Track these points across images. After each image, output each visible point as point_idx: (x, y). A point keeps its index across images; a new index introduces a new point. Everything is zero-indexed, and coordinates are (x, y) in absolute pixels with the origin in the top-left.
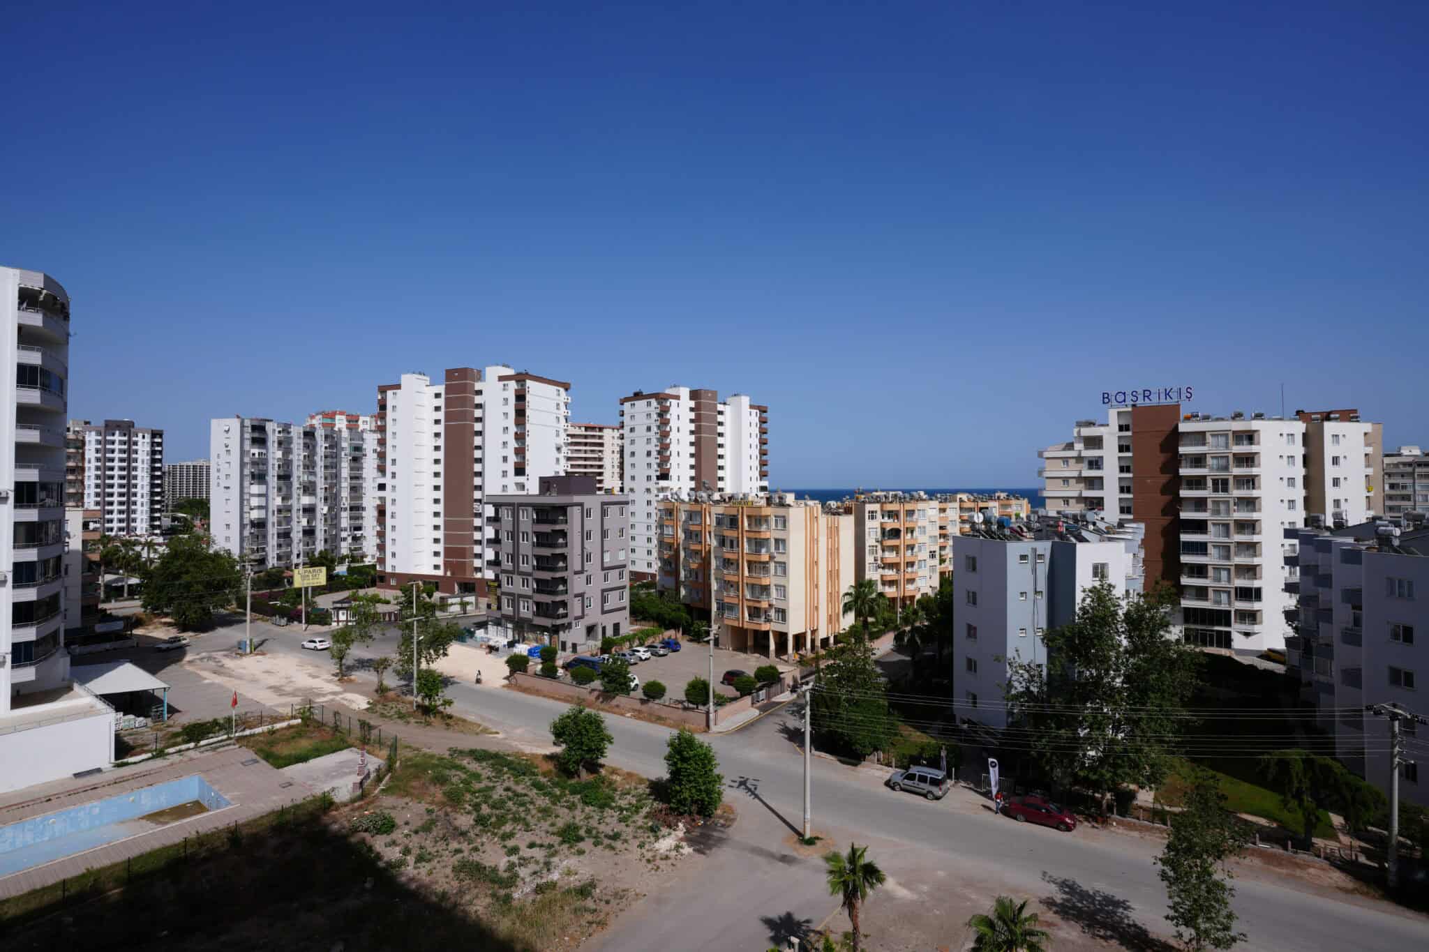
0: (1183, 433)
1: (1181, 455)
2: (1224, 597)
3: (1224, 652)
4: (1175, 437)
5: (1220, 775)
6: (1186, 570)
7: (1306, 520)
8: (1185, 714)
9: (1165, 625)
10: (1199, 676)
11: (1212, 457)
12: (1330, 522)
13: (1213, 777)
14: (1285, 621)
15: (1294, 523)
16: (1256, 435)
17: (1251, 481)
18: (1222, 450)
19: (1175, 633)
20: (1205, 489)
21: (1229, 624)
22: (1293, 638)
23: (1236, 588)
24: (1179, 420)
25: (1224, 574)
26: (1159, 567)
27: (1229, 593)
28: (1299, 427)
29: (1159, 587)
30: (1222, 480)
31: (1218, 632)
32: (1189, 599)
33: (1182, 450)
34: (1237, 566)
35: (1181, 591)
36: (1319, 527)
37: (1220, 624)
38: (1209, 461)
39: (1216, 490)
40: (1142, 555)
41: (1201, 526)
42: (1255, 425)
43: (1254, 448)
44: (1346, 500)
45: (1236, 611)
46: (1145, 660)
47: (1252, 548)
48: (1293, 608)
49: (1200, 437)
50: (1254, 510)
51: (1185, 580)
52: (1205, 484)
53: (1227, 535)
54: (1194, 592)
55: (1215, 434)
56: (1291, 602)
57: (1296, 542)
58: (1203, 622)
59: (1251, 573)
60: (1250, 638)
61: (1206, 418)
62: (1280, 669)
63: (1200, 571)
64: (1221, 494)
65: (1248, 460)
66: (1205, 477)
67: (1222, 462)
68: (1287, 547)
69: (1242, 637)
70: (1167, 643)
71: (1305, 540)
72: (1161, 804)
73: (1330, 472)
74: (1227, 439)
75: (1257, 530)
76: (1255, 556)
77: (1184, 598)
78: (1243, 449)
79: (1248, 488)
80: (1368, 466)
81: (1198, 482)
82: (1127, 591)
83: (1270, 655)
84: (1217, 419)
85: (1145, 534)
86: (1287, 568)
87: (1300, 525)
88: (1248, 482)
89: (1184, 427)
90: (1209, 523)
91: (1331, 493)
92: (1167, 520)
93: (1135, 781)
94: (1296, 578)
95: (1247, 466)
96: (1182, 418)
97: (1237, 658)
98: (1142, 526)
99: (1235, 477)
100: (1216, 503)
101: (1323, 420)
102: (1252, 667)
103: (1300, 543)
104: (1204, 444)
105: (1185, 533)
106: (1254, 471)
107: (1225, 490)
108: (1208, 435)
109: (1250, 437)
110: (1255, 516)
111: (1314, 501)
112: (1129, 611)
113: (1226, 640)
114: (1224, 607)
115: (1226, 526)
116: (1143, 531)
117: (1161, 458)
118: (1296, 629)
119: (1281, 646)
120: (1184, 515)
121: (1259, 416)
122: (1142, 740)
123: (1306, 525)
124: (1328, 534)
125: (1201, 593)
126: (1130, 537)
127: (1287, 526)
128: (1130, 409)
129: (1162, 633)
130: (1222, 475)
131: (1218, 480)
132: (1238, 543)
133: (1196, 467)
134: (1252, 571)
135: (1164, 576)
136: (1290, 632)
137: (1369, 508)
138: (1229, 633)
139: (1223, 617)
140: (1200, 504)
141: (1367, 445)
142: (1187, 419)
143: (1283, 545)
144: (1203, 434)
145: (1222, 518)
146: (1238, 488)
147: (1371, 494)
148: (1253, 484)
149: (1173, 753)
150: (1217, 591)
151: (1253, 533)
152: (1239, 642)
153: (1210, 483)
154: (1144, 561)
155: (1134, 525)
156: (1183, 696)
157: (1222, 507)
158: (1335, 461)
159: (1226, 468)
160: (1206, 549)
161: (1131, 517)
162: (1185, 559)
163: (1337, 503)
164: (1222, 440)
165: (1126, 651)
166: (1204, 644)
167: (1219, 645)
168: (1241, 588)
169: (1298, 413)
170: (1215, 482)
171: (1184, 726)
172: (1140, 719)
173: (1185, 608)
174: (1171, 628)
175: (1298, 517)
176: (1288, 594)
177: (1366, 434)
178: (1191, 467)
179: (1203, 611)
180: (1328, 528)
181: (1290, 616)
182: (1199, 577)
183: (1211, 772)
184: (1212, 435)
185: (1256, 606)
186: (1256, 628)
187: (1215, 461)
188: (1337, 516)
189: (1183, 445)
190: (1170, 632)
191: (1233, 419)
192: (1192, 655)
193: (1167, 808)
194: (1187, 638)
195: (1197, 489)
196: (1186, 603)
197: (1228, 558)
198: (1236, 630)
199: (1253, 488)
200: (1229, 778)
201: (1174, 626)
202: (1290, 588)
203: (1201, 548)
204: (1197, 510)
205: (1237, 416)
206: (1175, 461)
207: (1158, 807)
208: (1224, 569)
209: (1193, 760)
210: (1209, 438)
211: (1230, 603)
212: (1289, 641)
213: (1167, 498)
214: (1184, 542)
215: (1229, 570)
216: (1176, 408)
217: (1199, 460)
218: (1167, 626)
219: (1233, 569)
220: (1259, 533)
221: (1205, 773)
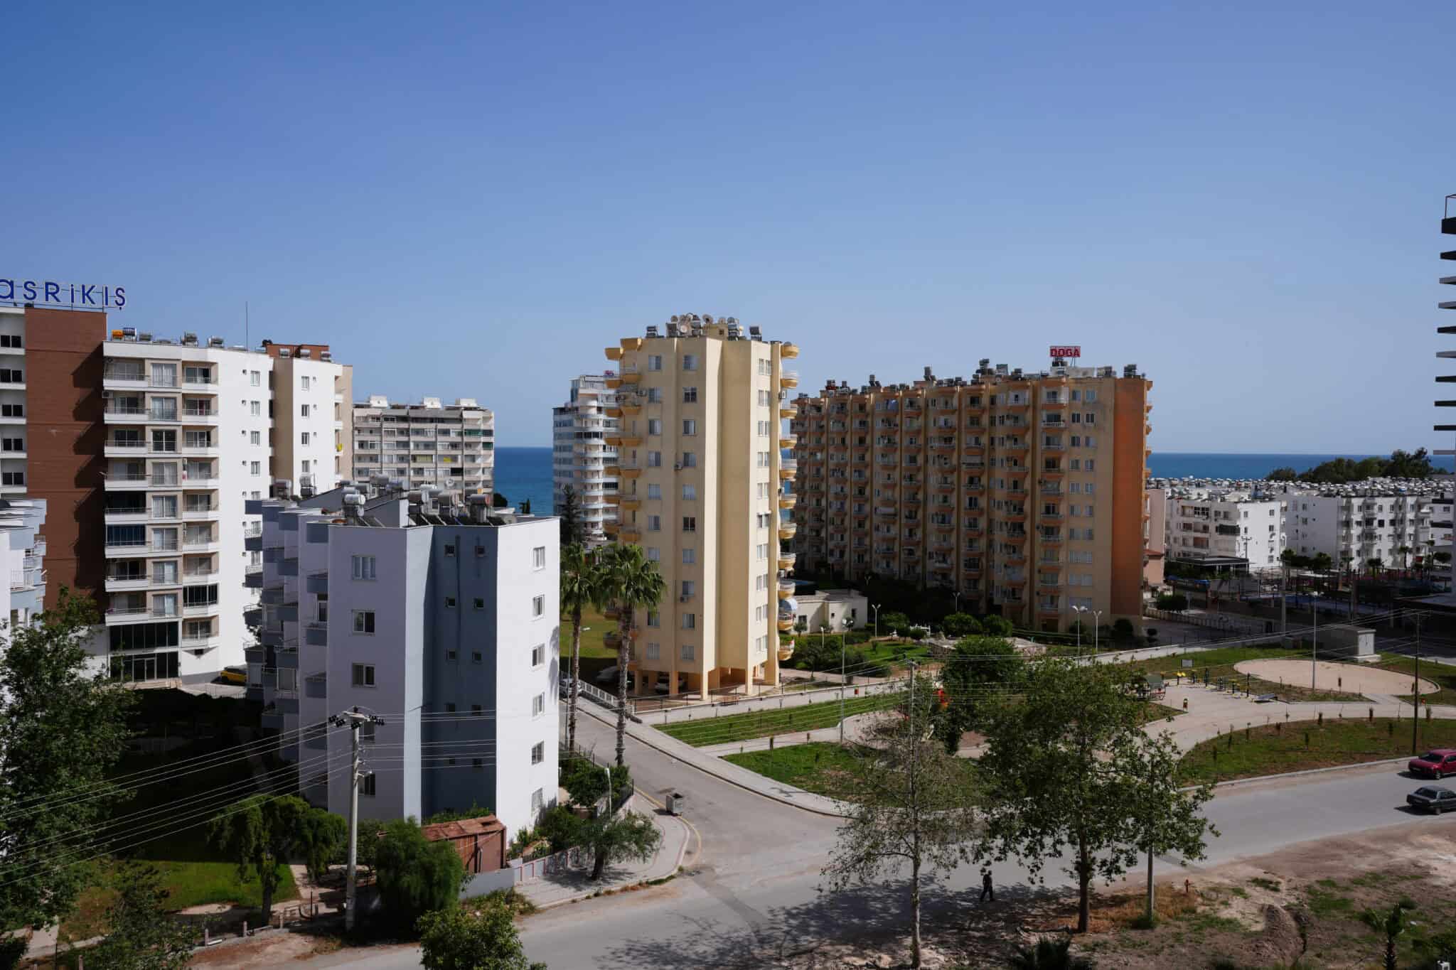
0: (110, 359)
1: (107, 393)
2: (168, 603)
3: (168, 683)
4: (96, 365)
5: (159, 865)
6: (114, 568)
7: (271, 488)
8: (111, 789)
9: (77, 657)
10: (131, 723)
11: (154, 398)
12: (297, 492)
13: (150, 871)
14: (246, 626)
15: (257, 493)
16: (213, 369)
17: (204, 435)
18: (166, 388)
19: (95, 666)
20: (142, 445)
21: (174, 642)
22: (256, 647)
23: (185, 589)
24: (105, 338)
25: (169, 570)
26: (71, 567)
27: (175, 597)
28: (265, 363)
29: (66, 601)
30: (168, 432)
31: (160, 655)
32: (120, 612)
33: (109, 384)
34: (187, 557)
35: (105, 601)
36: (284, 497)
37: (163, 644)
38: (150, 404)
39: (158, 447)
40: (42, 550)
41: (135, 501)
42: (212, 355)
43: (210, 389)
44: (315, 461)
45: (185, 621)
46: (46, 720)
47: (205, 529)
48: (256, 607)
49: (136, 367)
50: (209, 477)
51: (112, 585)
52: (143, 438)
53: (174, 513)
54: (125, 601)
55: (158, 363)
56: (252, 599)
57: (259, 517)
58: (139, 645)
59: (204, 566)
60: (204, 657)
61: (145, 339)
62: (237, 692)
63: (134, 568)
64: (165, 454)
65: (202, 404)
66: (142, 427)
67: (168, 406)
68: (249, 526)
69: (194, 657)
70: (82, 686)
71: (271, 514)
72: (70, 942)
73: (300, 425)
74: (175, 372)
75: (213, 504)
76: (210, 540)
77: (111, 612)
78: (196, 388)
79: (202, 446)
80: (338, 418)
81: (132, 435)
82: (14, 614)
83: (227, 677)
84: (161, 342)
85: (46, 517)
86: (249, 553)
87: (265, 495)
88: (202, 435)
89: (111, 349)
90: (148, 496)
91: (300, 453)
92: (82, 494)
93: (25, 922)
94: (259, 568)
95: (201, 413)
96: (109, 334)
97: (184, 689)
98: (42, 504)
99: (185, 427)
100: (158, 466)
101: (292, 356)
102: (205, 697)
103: (264, 519)
104: (142, 378)
105: (112, 512)
106: (210, 420)
107: (172, 447)
108: (147, 363)
109: (205, 371)
110: (210, 484)
111: (279, 464)
112: (16, 645)
113: (170, 666)
114: (168, 618)
115: (173, 499)
116: (44, 512)
117: (76, 395)
118: (259, 635)
119: (240, 661)
120: (111, 485)
121: (217, 343)
122: (39, 851)
123: (272, 495)
124: (294, 505)
125: (136, 601)
126: (19, 523)
127: (250, 498)
128: (22, 311)
129: (72, 670)
130: (166, 424)
131: (161, 432)
132: (188, 523)
133: (130, 412)
134: (204, 561)
135: (80, 582)
136: (252, 641)
137: (338, 472)
138: (175, 655)
139: (167, 633)
140: (135, 468)
141: (338, 392)
142: (117, 337)
143: (244, 523)
144: (141, 361)
145: (167, 487)
146: (189, 445)
147: (340, 454)
148: (209, 439)
149: (91, 853)
150: (159, 596)
151: (208, 509)
152: (188, 665)
153: (149, 436)
154: (45, 560)
155: (29, 503)
156: (108, 761)
157: (167, 472)
158: (305, 410)
159: (173, 415)
160: (143, 536)
161: (23, 490)
162: (112, 552)
163: (305, 464)
164: (167, 373)
165: (12, 712)
166: (139, 677)
167: (162, 675)
168: (191, 588)
169: (265, 343)
170: (157, 435)
171: (111, 807)
172: (36, 817)
173: (112, 628)
174: (88, 661)
175: (262, 485)
176: (249, 589)
177: (336, 378)
178: (123, 411)
179: (139, 627)
180: (295, 498)
181: (251, 618)
182: (131, 578)
183: (147, 864)
184: (154, 365)
185: (210, 610)
186: (211, 642)
187: (157, 404)
188: (305, 481)
189: (111, 378)
190: (84, 668)
191: (183, 343)
192: (121, 698)
193: (79, 945)
194: (115, 672)
195: (131, 445)
196: (112, 620)
197: (174, 546)
198: (184, 648)
199: (209, 445)
200: (172, 864)
201: (92, 656)
202: (252, 581)
203: (136, 535)
204: (131, 478)
205: (189, 340)
206: (96, 401)
207: (65, 948)
208: (169, 563)
209: (120, 856)
210: (149, 369)
211: (176, 611)
212: (251, 654)
213: (83, 460)
214: (110, 527)
215: (176, 563)
216: (100, 318)
217: (134, 402)
218: (80, 659)
219: (180, 561)
220: (216, 508)
221: (137, 869)
